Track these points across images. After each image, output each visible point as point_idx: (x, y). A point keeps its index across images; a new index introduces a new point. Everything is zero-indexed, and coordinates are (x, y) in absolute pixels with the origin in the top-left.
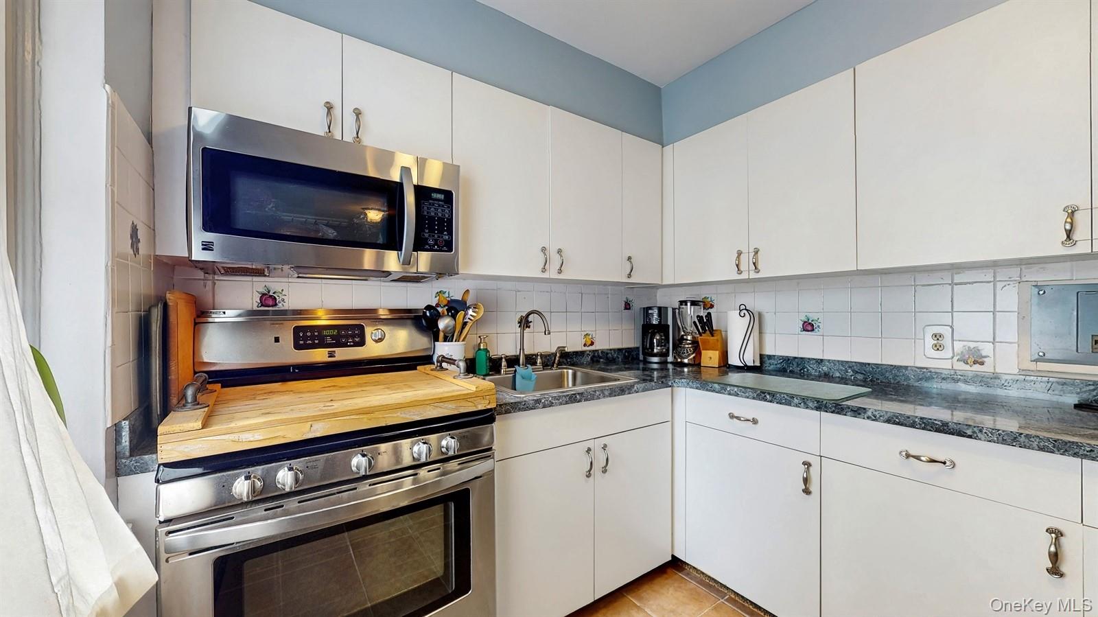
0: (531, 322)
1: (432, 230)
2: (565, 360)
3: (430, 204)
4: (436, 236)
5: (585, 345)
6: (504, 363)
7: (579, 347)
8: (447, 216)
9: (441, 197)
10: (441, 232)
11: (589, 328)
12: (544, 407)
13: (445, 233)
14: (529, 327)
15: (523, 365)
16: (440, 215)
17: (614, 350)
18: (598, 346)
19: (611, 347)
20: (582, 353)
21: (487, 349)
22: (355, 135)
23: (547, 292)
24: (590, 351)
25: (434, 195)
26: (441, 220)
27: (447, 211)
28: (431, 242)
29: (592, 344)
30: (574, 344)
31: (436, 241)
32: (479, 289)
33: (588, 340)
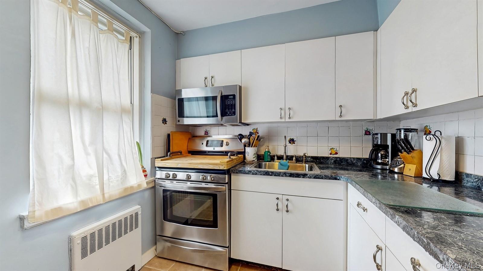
0: (295, 141)
1: (229, 109)
2: (315, 161)
3: (228, 100)
4: (230, 111)
5: (331, 154)
6: (276, 158)
7: (326, 154)
8: (234, 103)
9: (232, 97)
10: (232, 109)
11: (335, 145)
12: (253, 174)
13: (233, 109)
14: (294, 143)
15: (285, 159)
16: (231, 103)
17: (354, 158)
18: (341, 155)
19: (352, 157)
20: (327, 158)
21: (269, 151)
22: (211, 84)
23: (305, 127)
24: (333, 157)
25: (230, 97)
26: (232, 105)
27: (234, 101)
28: (229, 113)
29: (336, 153)
30: (323, 152)
31: (230, 112)
32: (270, 127)
33: (333, 151)
